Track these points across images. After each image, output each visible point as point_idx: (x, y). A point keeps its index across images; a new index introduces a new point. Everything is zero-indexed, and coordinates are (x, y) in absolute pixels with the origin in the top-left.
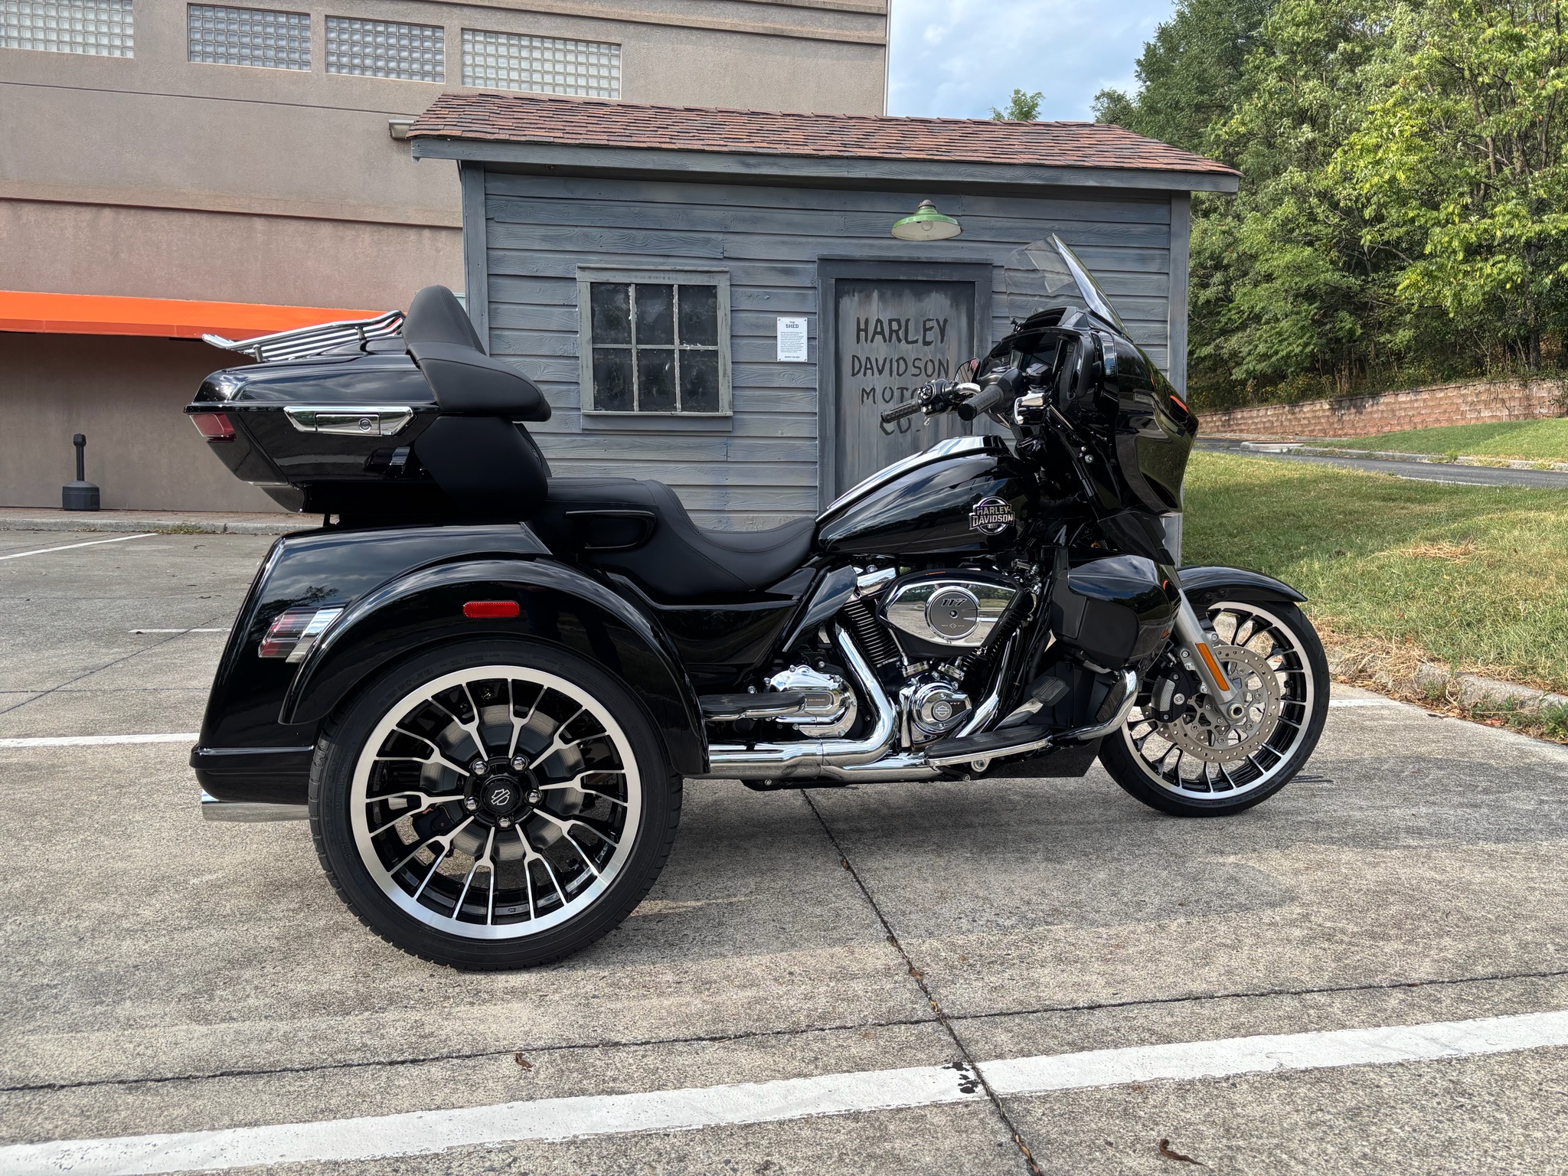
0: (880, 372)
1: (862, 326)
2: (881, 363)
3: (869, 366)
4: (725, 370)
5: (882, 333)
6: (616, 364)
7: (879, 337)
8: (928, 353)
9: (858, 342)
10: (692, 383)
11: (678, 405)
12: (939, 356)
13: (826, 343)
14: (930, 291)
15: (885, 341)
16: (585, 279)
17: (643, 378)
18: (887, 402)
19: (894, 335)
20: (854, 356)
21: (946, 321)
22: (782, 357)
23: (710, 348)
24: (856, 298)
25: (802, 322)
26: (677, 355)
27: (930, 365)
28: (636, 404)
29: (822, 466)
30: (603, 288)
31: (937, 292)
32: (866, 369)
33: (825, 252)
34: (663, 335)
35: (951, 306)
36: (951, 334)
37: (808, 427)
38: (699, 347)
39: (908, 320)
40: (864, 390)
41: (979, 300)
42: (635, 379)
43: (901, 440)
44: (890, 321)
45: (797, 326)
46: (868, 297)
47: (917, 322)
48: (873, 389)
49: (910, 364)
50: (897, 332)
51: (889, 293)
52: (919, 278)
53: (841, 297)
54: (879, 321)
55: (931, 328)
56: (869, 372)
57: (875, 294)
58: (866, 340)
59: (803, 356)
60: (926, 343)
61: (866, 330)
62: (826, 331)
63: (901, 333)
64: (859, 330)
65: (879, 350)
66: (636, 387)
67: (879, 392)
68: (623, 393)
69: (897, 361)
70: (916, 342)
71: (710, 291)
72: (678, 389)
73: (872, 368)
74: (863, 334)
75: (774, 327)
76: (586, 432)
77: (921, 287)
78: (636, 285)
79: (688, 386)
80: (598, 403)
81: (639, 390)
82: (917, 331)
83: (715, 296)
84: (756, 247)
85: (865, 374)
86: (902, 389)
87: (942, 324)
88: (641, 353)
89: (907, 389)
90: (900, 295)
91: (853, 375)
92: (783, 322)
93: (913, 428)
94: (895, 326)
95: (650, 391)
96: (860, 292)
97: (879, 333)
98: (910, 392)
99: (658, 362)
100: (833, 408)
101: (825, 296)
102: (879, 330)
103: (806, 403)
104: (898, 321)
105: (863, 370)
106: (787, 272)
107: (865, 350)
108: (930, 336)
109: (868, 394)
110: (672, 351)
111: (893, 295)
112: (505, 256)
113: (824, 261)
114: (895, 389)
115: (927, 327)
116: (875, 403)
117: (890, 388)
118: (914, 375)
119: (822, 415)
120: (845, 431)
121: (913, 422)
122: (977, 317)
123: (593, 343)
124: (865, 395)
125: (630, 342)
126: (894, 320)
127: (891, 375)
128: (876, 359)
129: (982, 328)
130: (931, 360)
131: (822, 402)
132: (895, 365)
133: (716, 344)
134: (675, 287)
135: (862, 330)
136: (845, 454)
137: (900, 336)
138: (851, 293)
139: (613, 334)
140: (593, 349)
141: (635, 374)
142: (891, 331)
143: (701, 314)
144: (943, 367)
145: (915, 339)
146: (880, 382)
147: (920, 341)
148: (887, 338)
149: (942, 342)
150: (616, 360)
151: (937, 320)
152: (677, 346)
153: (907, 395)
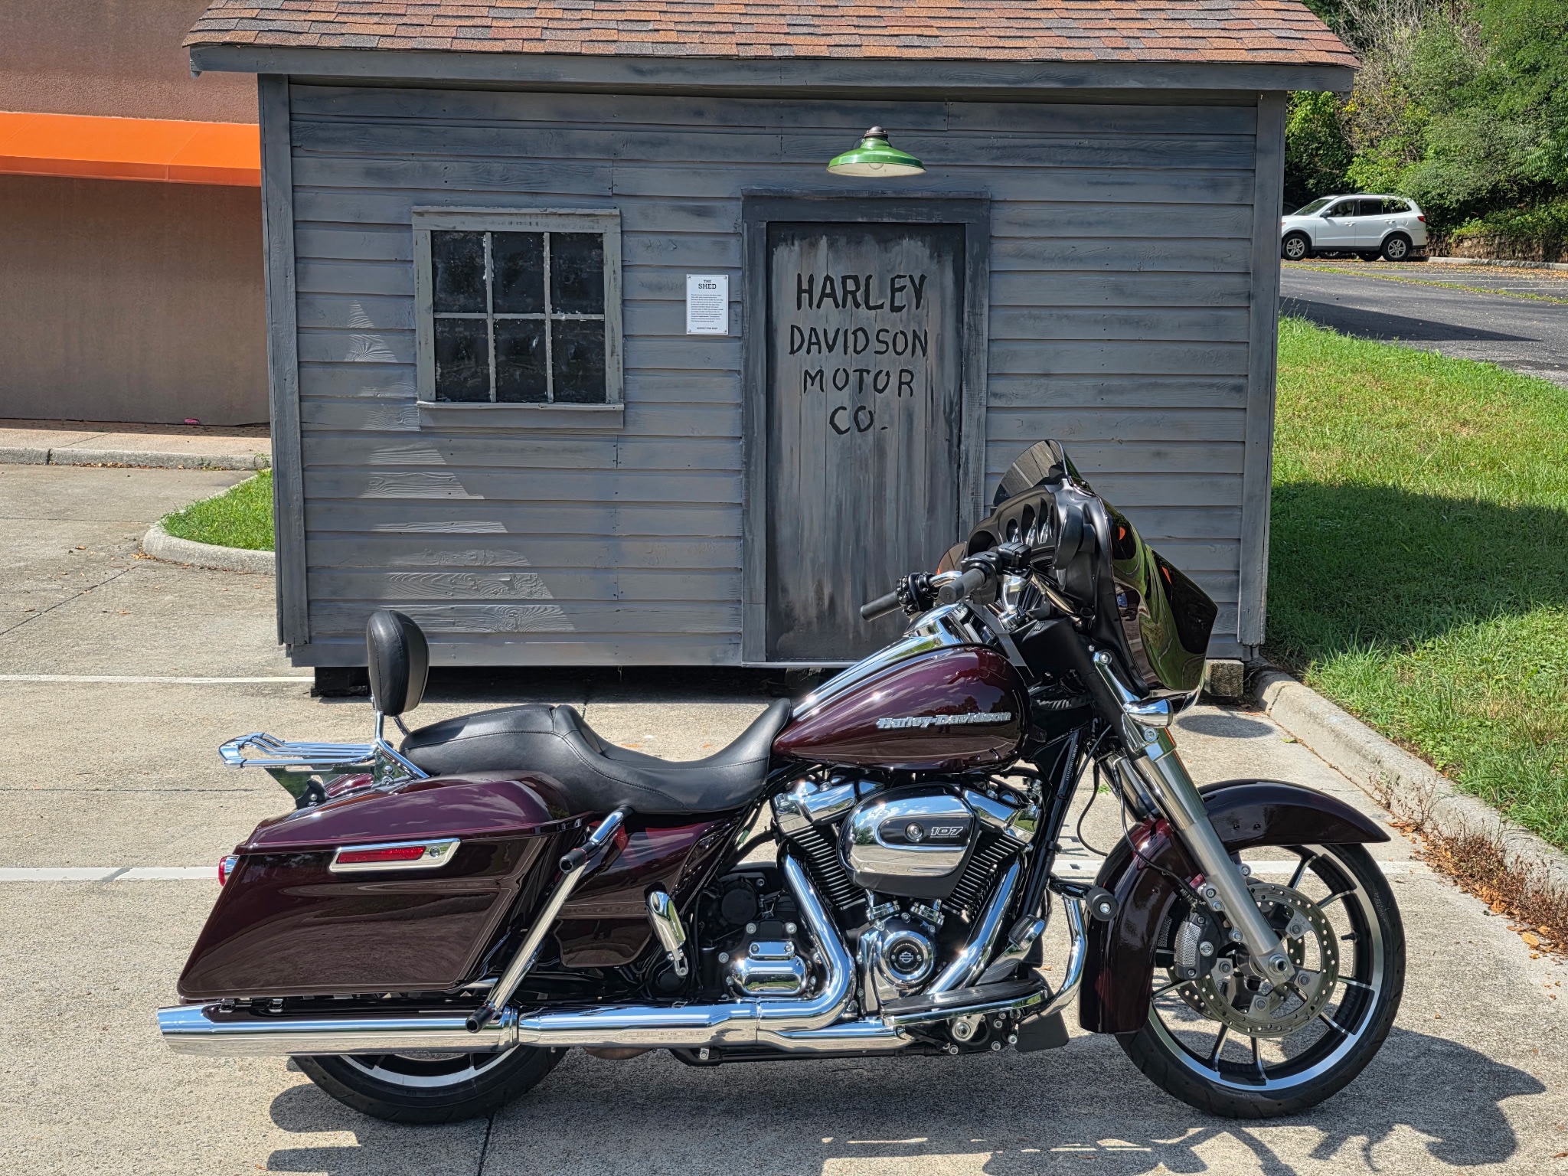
0: (830, 349)
1: (805, 286)
2: (831, 336)
3: (814, 340)
4: (613, 346)
5: (833, 295)
6: (465, 338)
7: (828, 302)
8: (895, 322)
9: (799, 307)
10: (568, 364)
11: (550, 395)
12: (913, 326)
13: (753, 310)
14: (902, 237)
15: (837, 306)
16: (423, 227)
17: (502, 358)
18: (840, 389)
19: (850, 297)
20: (793, 327)
21: (923, 278)
22: (693, 327)
23: (594, 317)
24: (796, 247)
25: (721, 282)
26: (548, 327)
27: (900, 338)
28: (492, 392)
29: (747, 475)
30: (447, 238)
31: (911, 237)
32: (810, 344)
33: (755, 187)
34: (529, 300)
35: (931, 257)
36: (930, 294)
37: (728, 423)
38: (581, 317)
39: (870, 277)
40: (807, 372)
41: (972, 248)
42: (492, 360)
43: (859, 441)
44: (844, 279)
45: (714, 287)
46: (814, 245)
47: (881, 280)
48: (821, 372)
49: (872, 338)
50: (853, 293)
51: (842, 241)
52: (885, 220)
53: (775, 247)
54: (827, 278)
55: (902, 289)
56: (815, 348)
57: (824, 242)
58: (811, 305)
59: (721, 328)
60: (895, 309)
61: (810, 292)
62: (753, 296)
63: (860, 296)
64: (800, 291)
65: (829, 317)
66: (492, 369)
67: (828, 374)
68: (474, 377)
69: (855, 333)
70: (881, 307)
71: (594, 241)
72: (549, 372)
73: (818, 343)
74: (805, 296)
75: (683, 287)
76: (426, 431)
77: (887, 233)
78: (493, 233)
79: (564, 368)
80: (440, 392)
81: (497, 373)
82: (882, 294)
83: (600, 247)
84: (657, 180)
85: (808, 352)
86: (861, 371)
87: (917, 282)
88: (499, 324)
89: (868, 372)
90: (859, 243)
91: (792, 352)
92: (693, 282)
93: (877, 424)
94: (851, 285)
95: (512, 375)
96: (803, 239)
97: (828, 295)
98: (872, 375)
99: (522, 335)
100: (763, 398)
101: (751, 245)
102: (828, 291)
103: (728, 390)
104: (855, 279)
105: (805, 345)
106: (701, 212)
107: (806, 319)
108: (900, 299)
109: (813, 379)
110: (543, 322)
111: (848, 242)
112: (317, 196)
113: (749, 197)
114: (850, 372)
115: (897, 286)
116: (822, 390)
117: (844, 370)
118: (877, 352)
119: (747, 406)
120: (780, 429)
121: (876, 417)
122: (968, 272)
123: (434, 311)
124: (809, 381)
125: (484, 311)
126: (850, 277)
127: (846, 353)
128: (825, 331)
129: (974, 287)
130: (902, 333)
131: (747, 391)
132: (851, 338)
133: (602, 312)
134: (546, 236)
135: (805, 291)
136: (779, 460)
137: (859, 299)
138: (789, 240)
139: (462, 299)
140: (435, 320)
141: (492, 352)
142: (846, 292)
143: (581, 270)
144: (919, 341)
145: (880, 303)
146: (830, 362)
147: (887, 306)
148: (840, 302)
149: (917, 307)
150: (467, 334)
151: (911, 277)
152: (548, 316)
153: (868, 379)
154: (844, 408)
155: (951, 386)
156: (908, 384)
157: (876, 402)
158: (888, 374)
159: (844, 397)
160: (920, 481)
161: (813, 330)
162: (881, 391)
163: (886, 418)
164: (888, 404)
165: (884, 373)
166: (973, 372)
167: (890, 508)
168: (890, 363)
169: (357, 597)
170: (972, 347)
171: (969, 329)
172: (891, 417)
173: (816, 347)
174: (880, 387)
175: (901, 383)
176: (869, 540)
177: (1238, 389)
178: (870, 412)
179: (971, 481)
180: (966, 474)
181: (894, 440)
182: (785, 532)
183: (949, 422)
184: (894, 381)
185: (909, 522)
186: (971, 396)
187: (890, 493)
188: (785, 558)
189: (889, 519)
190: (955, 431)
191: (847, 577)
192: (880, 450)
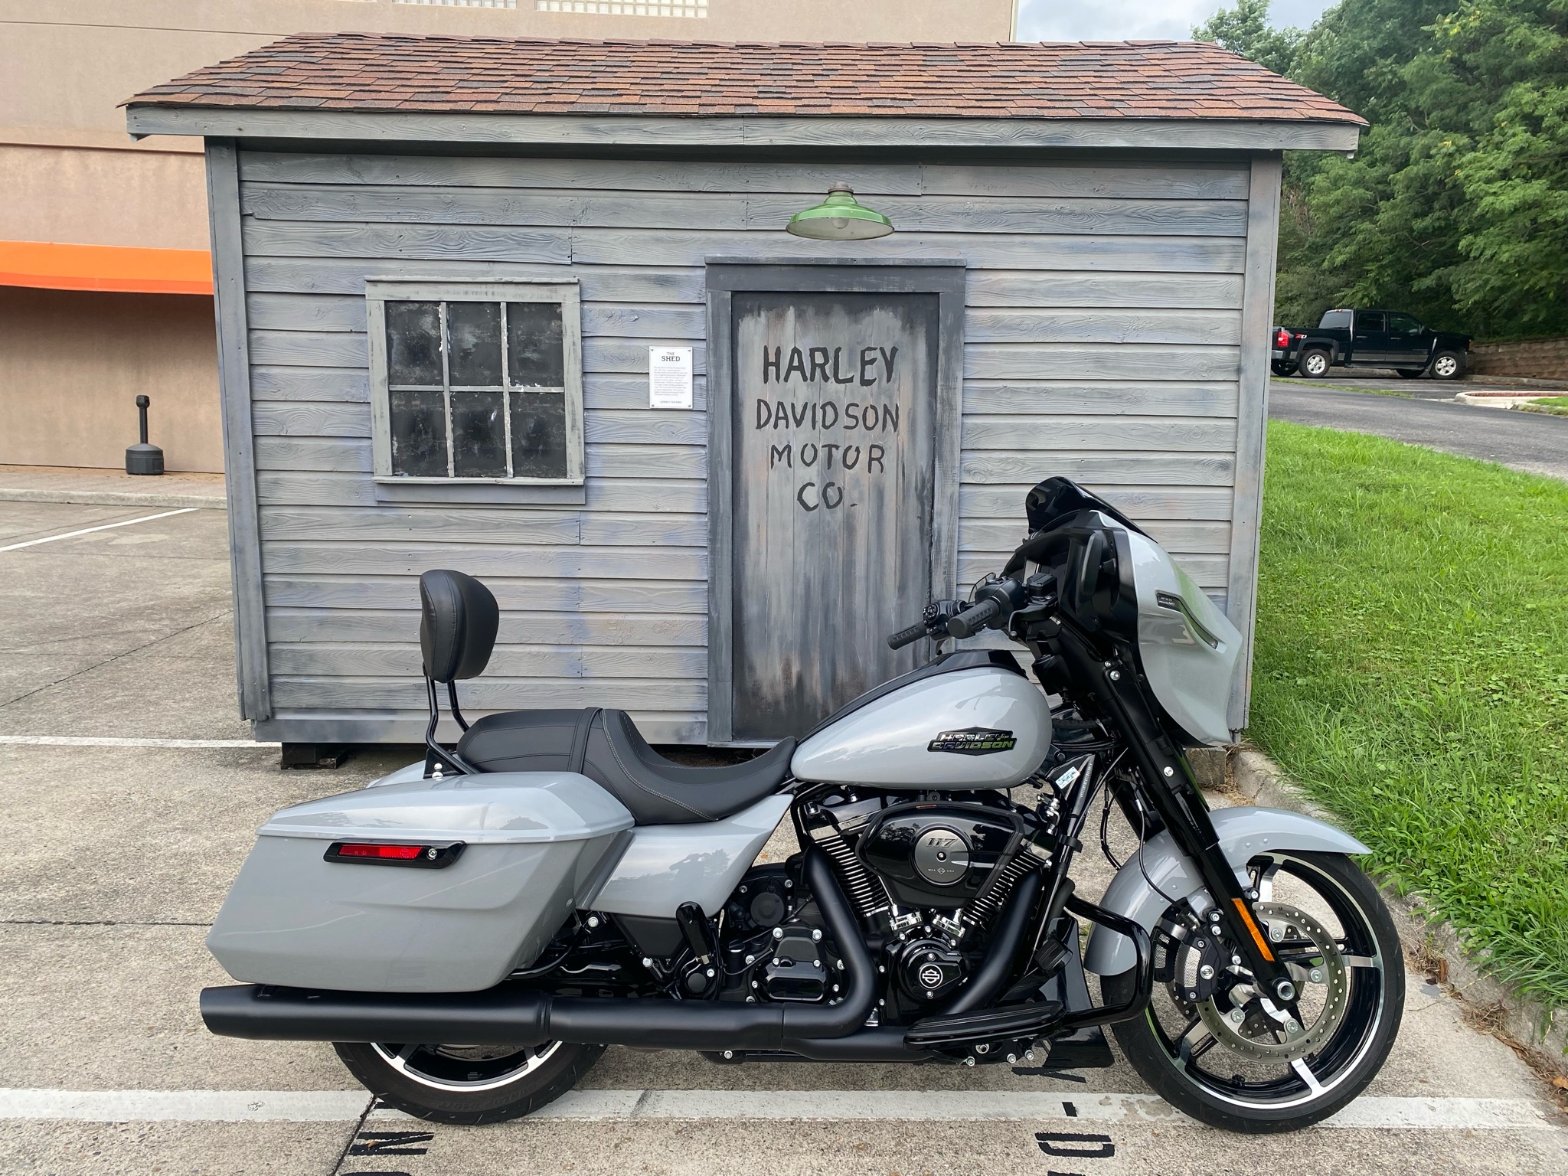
0: (798, 423)
1: (772, 359)
2: (799, 410)
3: (781, 414)
4: (574, 420)
5: (801, 368)
6: (422, 411)
7: (796, 375)
8: (865, 396)
9: (766, 380)
10: (528, 438)
11: (510, 469)
12: (884, 400)
14: (871, 308)
15: (805, 379)
16: (378, 296)
17: (460, 432)
18: (808, 465)
19: (818, 371)
20: (759, 401)
21: (894, 350)
22: (656, 401)
23: (554, 390)
24: (763, 319)
25: (685, 354)
26: (506, 400)
27: (871, 413)
28: (451, 466)
29: (713, 552)
30: (403, 308)
31: (882, 308)
32: (778, 418)
33: (718, 254)
34: (487, 373)
35: (903, 328)
36: (902, 367)
37: (692, 498)
38: (538, 388)
39: (838, 350)
40: (774, 448)
41: (946, 319)
42: (449, 434)
43: (828, 518)
44: (812, 351)
45: (678, 359)
46: (781, 316)
47: (851, 352)
48: (788, 447)
49: (842, 412)
50: (822, 367)
51: (810, 311)
52: (856, 290)
53: (742, 317)
54: (795, 351)
55: (872, 361)
56: (782, 423)
57: (791, 313)
58: (778, 378)
59: (686, 401)
60: (866, 383)
61: (777, 365)
62: (718, 366)
63: (829, 369)
64: (767, 364)
65: (798, 391)
66: (450, 443)
67: (796, 450)
68: (432, 451)
69: (823, 407)
70: (851, 380)
71: (552, 310)
72: (509, 446)
73: (786, 418)
74: (772, 369)
75: (645, 359)
76: (382, 504)
77: (859, 302)
78: (449, 303)
79: (524, 442)
80: (397, 466)
81: (455, 447)
82: (851, 365)
83: (559, 317)
84: (616, 247)
85: (776, 426)
86: (830, 447)
87: (888, 354)
88: (457, 398)
89: (837, 447)
90: (828, 314)
91: (759, 426)
92: (657, 354)
93: (846, 501)
94: (819, 358)
95: (470, 450)
96: (769, 309)
97: (796, 369)
98: (841, 451)
99: (479, 409)
100: (728, 474)
101: (716, 317)
102: (796, 363)
103: (691, 464)
104: (824, 351)
105: (772, 420)
106: (663, 282)
107: (772, 393)
108: (870, 372)
109: (780, 454)
110: (501, 394)
111: (817, 313)
112: (270, 266)
113: (713, 265)
114: (819, 447)
115: (867, 359)
116: (790, 466)
117: (813, 445)
118: (847, 427)
119: (712, 481)
120: (747, 505)
121: (845, 493)
122: (942, 345)
123: (389, 383)
124: (776, 456)
125: (441, 383)
126: (818, 349)
127: (814, 427)
128: (793, 405)
129: (948, 360)
130: (873, 407)
131: (712, 464)
132: (819, 413)
133: (562, 384)
134: (503, 306)
135: (772, 364)
136: (745, 536)
137: (827, 372)
138: (755, 311)
139: (417, 371)
140: (390, 392)
141: (449, 426)
142: (814, 365)
143: (540, 341)
144: (890, 416)
145: (849, 376)
146: (797, 437)
147: (857, 380)
148: (808, 375)
149: (889, 380)
150: (424, 407)
151: (882, 349)
152: (506, 387)
153: (837, 454)
154: (813, 485)
155: (923, 463)
156: (879, 460)
157: (845, 478)
158: (858, 450)
159: (812, 473)
160: (891, 559)
161: (780, 404)
162: (850, 467)
163: (856, 495)
164: (858, 480)
165: (853, 449)
166: (946, 448)
167: (860, 587)
168: (860, 438)
169: (320, 672)
170: (946, 423)
171: (942, 403)
172: (861, 493)
173: (784, 421)
174: (849, 462)
175: (871, 459)
176: (838, 619)
177: (1224, 466)
178: (839, 488)
179: (944, 560)
180: (938, 552)
181: (864, 514)
182: (752, 609)
183: (920, 498)
184: (864, 457)
185: (879, 600)
186: (944, 473)
187: (860, 570)
188: (752, 636)
189: (859, 599)
190: (927, 508)
191: (816, 656)
192: (849, 527)
